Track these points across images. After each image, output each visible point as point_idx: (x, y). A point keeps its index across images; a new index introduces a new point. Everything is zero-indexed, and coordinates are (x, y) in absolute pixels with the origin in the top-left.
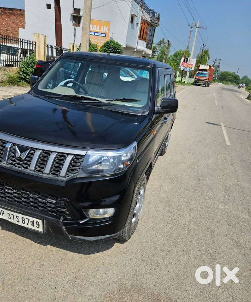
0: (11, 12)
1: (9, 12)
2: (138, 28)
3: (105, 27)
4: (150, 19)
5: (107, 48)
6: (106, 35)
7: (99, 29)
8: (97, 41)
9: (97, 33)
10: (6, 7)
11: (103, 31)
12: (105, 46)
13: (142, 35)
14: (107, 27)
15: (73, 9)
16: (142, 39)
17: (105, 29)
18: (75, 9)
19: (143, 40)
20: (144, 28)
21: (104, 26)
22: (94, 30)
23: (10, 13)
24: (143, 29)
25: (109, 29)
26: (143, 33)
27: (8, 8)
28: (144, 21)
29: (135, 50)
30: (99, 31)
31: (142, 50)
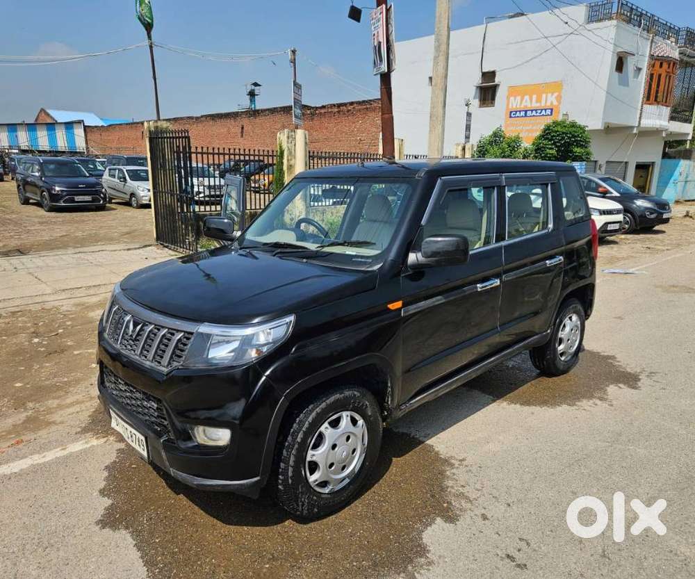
0: (368, 106)
1: (365, 107)
2: (642, 79)
3: (549, 95)
4: (680, 50)
5: (547, 138)
6: (551, 113)
7: (537, 102)
8: (533, 126)
9: (532, 111)
10: (361, 100)
11: (546, 102)
12: (543, 136)
13: (653, 92)
14: (556, 94)
15: (481, 74)
16: (656, 100)
17: (549, 100)
18: (484, 74)
19: (658, 103)
20: (660, 76)
21: (547, 93)
22: (526, 106)
23: (367, 109)
24: (655, 77)
25: (559, 98)
26: (658, 86)
27: (364, 101)
28: (658, 61)
29: (635, 131)
30: (535, 105)
31: (657, 129)
